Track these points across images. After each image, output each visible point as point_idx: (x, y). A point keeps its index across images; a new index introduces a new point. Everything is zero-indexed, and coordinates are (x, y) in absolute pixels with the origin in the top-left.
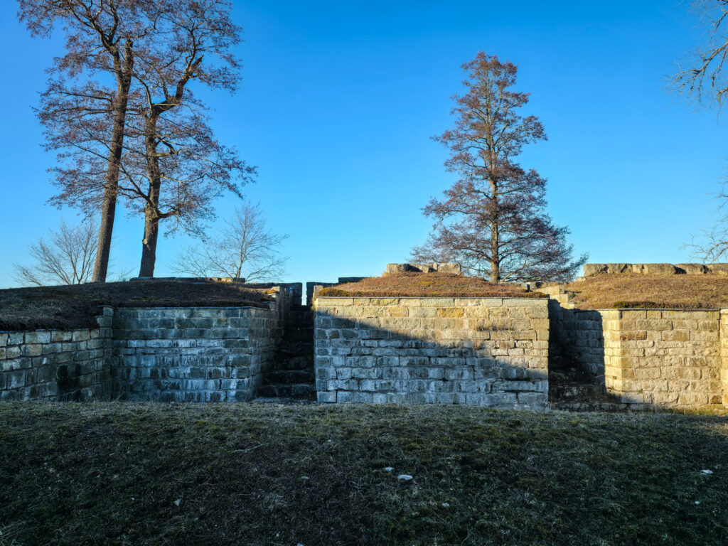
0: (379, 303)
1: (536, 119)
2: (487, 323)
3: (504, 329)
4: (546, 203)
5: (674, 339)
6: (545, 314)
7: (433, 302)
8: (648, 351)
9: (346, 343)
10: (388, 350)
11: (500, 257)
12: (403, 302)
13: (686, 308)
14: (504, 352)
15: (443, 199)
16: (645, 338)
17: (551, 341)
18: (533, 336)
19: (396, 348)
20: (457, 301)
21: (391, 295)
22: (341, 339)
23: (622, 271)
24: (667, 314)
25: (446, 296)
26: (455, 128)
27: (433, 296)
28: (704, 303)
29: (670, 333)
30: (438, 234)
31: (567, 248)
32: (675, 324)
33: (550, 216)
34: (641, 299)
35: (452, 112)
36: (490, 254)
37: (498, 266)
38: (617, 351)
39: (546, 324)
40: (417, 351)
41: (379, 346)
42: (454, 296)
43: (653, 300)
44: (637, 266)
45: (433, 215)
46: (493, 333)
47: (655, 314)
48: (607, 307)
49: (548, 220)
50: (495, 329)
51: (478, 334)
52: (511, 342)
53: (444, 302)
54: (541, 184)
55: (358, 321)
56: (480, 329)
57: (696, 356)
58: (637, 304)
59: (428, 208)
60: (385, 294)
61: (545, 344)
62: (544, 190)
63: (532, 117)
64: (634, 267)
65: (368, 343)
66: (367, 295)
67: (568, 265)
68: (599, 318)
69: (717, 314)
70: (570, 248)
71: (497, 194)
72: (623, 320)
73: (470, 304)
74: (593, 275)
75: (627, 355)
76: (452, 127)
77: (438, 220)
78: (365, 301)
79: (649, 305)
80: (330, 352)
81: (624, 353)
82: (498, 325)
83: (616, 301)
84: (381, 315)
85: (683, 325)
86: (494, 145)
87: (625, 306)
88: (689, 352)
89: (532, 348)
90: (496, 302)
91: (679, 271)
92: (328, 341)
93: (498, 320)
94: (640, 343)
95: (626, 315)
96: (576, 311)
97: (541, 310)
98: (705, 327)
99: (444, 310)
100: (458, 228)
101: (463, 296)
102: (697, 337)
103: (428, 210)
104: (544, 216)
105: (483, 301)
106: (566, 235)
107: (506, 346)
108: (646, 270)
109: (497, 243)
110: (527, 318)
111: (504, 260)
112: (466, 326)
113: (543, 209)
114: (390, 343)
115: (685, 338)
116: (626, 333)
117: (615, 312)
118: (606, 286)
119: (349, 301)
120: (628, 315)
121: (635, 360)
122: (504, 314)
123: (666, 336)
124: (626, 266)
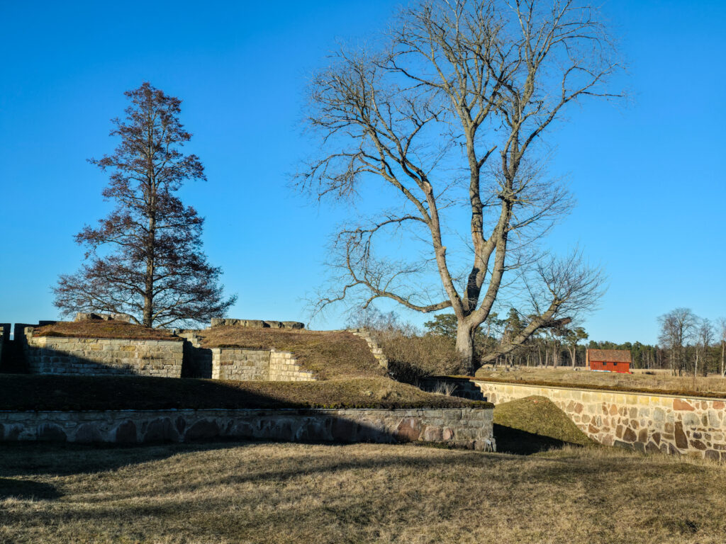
0: (85, 342)
1: (197, 159)
2: (148, 355)
3: (158, 358)
4: (202, 243)
5: (247, 365)
6: (181, 350)
7: (117, 342)
8: (233, 371)
9: (63, 365)
10: (89, 370)
11: (154, 292)
12: (100, 341)
13: (254, 348)
14: (157, 371)
15: (98, 227)
16: (232, 364)
17: (183, 365)
18: (173, 362)
19: (94, 368)
20: (132, 341)
21: (92, 337)
22: (60, 363)
23: (234, 324)
24: (245, 352)
25: (126, 338)
26: (115, 155)
27: (118, 338)
28: (263, 346)
29: (246, 362)
30: (91, 266)
31: (218, 288)
32: (248, 357)
33: (205, 254)
34: (233, 343)
35: (112, 134)
36: (144, 289)
37: (151, 301)
38: (218, 371)
39: (181, 356)
40: (106, 370)
41: (83, 368)
42: (130, 338)
43: (238, 344)
44: (243, 321)
45: (85, 242)
46: (151, 361)
47: (238, 351)
48: (215, 347)
49: (203, 258)
50: (152, 358)
51: (143, 361)
52: (161, 366)
53: (124, 342)
54: (198, 222)
55: (71, 353)
56: (144, 358)
57: (258, 374)
58: (229, 346)
59: (81, 235)
60: (88, 337)
61: (180, 367)
62: (201, 229)
63: (193, 156)
64: (241, 322)
65: (77, 365)
66: (78, 336)
67: (218, 304)
68: (210, 353)
69: (269, 352)
70: (221, 289)
71: (155, 228)
72: (222, 354)
73: (139, 343)
74: (216, 326)
75: (222, 374)
76: (111, 153)
77: (91, 248)
78: (76, 340)
79: (236, 346)
80: (52, 370)
81: (221, 372)
82: (155, 356)
83: (221, 343)
84: (85, 349)
85: (252, 358)
86: (155, 176)
87: (223, 347)
88: (254, 372)
89: (172, 369)
90: (155, 343)
91: (266, 325)
92: (51, 364)
93: (155, 353)
94: (230, 367)
95: (224, 351)
96: (200, 349)
97: (179, 348)
98: (263, 359)
99: (124, 347)
100: (113, 259)
101: (136, 339)
102: (258, 364)
103: (80, 238)
104: (200, 254)
105: (148, 342)
106: (219, 275)
107: (158, 368)
108: (247, 324)
109: (152, 278)
110: (171, 352)
111: (158, 294)
112: (136, 356)
113: (199, 249)
114: (89, 366)
115: (252, 364)
116: (223, 361)
117: (218, 350)
118: (221, 334)
119: (66, 340)
120: (225, 351)
121: (227, 376)
122: (159, 350)
123: (243, 363)
124: (236, 321)
